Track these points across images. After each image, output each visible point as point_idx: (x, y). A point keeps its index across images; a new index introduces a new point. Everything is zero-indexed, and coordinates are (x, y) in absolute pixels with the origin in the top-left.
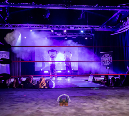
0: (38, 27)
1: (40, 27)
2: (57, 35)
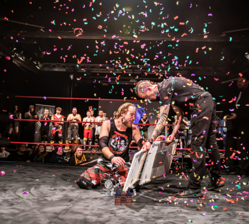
0: (101, 68)
1: (104, 68)
2: (131, 81)
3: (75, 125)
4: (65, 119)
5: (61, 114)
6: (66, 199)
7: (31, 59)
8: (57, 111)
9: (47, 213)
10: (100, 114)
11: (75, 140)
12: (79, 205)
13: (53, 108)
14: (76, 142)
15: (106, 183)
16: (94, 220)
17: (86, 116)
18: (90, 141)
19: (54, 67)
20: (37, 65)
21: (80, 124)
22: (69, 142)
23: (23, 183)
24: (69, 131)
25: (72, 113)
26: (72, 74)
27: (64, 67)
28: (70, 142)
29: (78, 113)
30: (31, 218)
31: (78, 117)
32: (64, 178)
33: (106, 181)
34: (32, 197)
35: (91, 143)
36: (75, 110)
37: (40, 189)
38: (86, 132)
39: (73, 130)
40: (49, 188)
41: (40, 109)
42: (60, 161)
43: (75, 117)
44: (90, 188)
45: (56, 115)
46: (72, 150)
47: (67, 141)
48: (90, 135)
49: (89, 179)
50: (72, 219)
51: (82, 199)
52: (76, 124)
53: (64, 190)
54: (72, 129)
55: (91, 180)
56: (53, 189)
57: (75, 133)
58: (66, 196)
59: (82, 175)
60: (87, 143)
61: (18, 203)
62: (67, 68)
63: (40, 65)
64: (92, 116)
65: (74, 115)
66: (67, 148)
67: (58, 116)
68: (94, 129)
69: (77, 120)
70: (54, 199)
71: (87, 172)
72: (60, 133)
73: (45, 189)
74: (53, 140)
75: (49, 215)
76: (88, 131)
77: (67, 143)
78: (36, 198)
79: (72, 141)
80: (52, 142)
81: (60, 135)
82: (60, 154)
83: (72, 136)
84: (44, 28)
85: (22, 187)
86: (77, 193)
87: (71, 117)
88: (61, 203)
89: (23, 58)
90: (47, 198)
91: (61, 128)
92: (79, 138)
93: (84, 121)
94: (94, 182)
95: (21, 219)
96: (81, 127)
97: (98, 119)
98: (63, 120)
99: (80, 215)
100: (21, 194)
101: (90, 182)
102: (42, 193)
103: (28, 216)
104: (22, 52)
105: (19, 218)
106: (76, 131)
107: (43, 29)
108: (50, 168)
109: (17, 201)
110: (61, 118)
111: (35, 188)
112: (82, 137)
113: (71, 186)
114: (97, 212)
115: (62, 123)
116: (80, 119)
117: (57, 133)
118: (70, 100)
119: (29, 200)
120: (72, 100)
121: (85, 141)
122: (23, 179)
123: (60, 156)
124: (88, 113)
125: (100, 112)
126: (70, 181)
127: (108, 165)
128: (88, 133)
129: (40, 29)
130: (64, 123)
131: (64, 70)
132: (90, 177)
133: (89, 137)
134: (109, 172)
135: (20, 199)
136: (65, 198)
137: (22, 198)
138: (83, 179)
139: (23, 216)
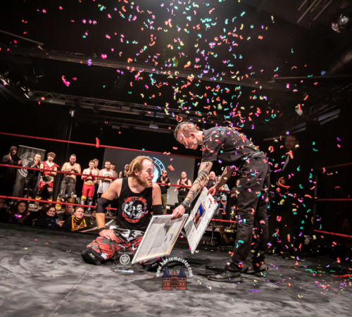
0: (113, 105)
1: (117, 106)
2: (150, 127)
3: (72, 178)
4: (59, 169)
5: (53, 161)
6: (69, 276)
7: (19, 83)
8: (49, 157)
9: (48, 293)
10: (106, 166)
11: (70, 197)
12: (88, 285)
13: (43, 152)
14: (71, 200)
15: (121, 257)
16: (112, 305)
17: (88, 167)
18: (90, 201)
19: (50, 97)
20: (27, 92)
21: (79, 177)
22: (61, 200)
23: (6, 251)
24: (63, 185)
25: (68, 161)
26: (73, 109)
27: (63, 99)
28: (63, 200)
29: (77, 162)
30: (28, 298)
31: (77, 167)
32: (62, 248)
33: (121, 254)
34: (23, 271)
35: (91, 203)
36: (73, 157)
37: (33, 261)
38: (85, 188)
39: (69, 184)
40: (45, 260)
41: (24, 152)
42: (50, 225)
43: (73, 167)
44: (99, 263)
45: (47, 162)
46: (66, 212)
47: (58, 198)
48: (90, 192)
49: (98, 251)
50: (83, 302)
51: (91, 277)
52: (74, 176)
53: (65, 264)
54: (67, 183)
55: (101, 253)
56: (49, 261)
57: (71, 188)
58: (69, 272)
59: (89, 246)
60: (86, 202)
61: (6, 278)
62: (67, 101)
63: (30, 93)
64: (95, 168)
65: (72, 165)
66: (58, 207)
67: (50, 164)
68: (97, 186)
69: (76, 172)
70: (54, 276)
71: (96, 242)
72: (49, 187)
73: (38, 261)
74: (39, 196)
75: (50, 295)
76: (89, 187)
77: (58, 201)
78: (29, 272)
79: (66, 199)
80: (38, 199)
81: (50, 190)
82: (51, 215)
83: (66, 192)
84: (42, 44)
85: (7, 256)
86: (82, 269)
87: (67, 167)
88: (64, 281)
89: (6, 81)
90: (43, 273)
91: (52, 180)
92: (75, 196)
93: (84, 173)
94: (104, 256)
95: (15, 299)
96: (80, 182)
97: (104, 173)
98: (56, 169)
99: (92, 297)
100: (7, 266)
101: (100, 254)
102: (35, 266)
103: (24, 296)
104: (7, 73)
105: (12, 297)
106: (72, 186)
107: (42, 46)
108: (40, 233)
109: (4, 275)
110: (53, 167)
111: (25, 259)
112: (79, 195)
113: (73, 259)
114: (114, 295)
115: (55, 173)
116: (79, 171)
117: (46, 186)
118: (67, 143)
119: (21, 274)
120: (70, 144)
121: (84, 200)
122: (6, 247)
123: (51, 217)
124: (91, 164)
125: (107, 164)
126: (71, 253)
127: (122, 235)
128: (88, 190)
129: (38, 45)
130: (58, 173)
131: (63, 103)
132: (100, 249)
133: (89, 195)
134: (124, 243)
135: (7, 273)
136: (68, 274)
137: (11, 272)
138: (91, 250)
139: (16, 295)
